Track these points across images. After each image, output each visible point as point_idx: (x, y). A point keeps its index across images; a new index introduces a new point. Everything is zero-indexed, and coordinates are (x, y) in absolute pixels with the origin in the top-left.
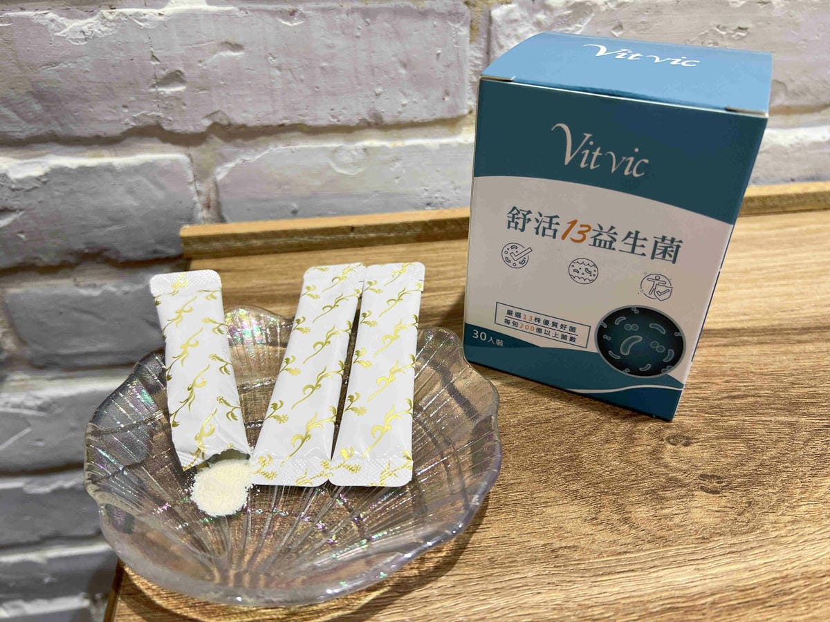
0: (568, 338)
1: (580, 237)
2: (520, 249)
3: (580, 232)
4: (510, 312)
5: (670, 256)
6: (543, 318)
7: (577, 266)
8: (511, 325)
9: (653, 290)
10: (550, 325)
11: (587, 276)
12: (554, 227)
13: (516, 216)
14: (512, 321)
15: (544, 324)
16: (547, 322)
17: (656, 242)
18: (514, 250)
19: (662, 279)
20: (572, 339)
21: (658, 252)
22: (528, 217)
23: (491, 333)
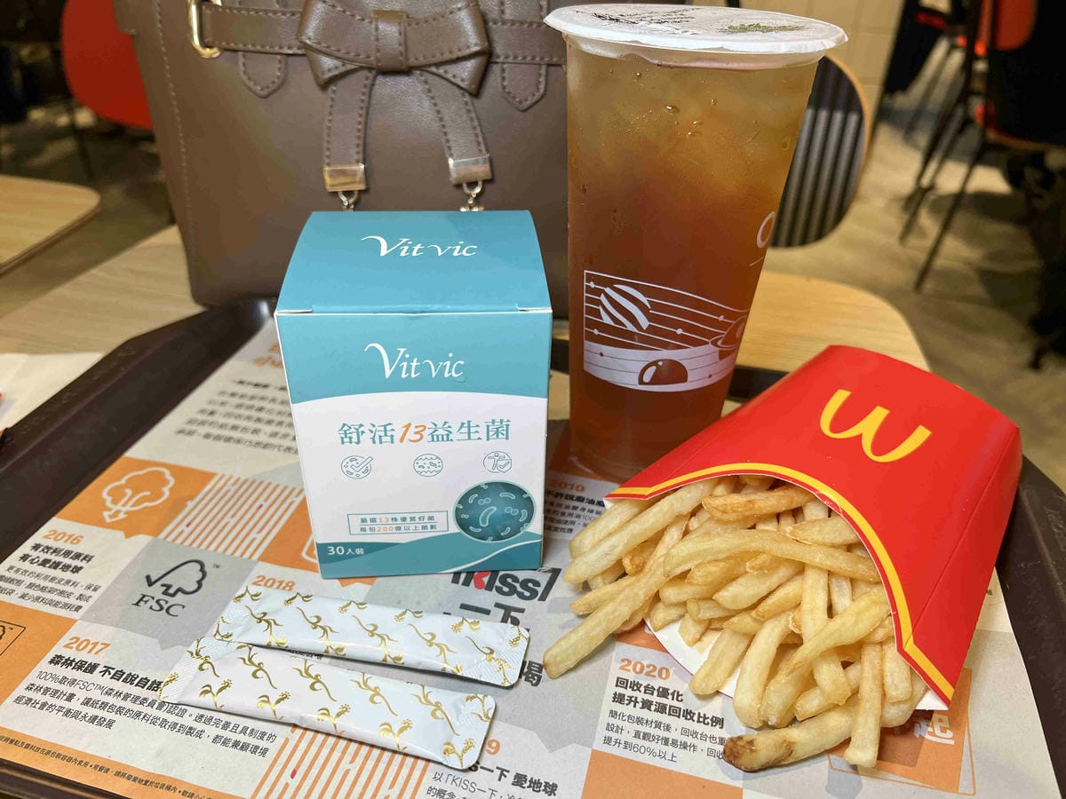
0: (429, 527)
1: (418, 436)
2: (360, 461)
3: (416, 433)
4: (363, 521)
5: (503, 434)
6: (399, 517)
7: (421, 463)
8: (368, 532)
9: (495, 466)
10: (408, 520)
11: (432, 468)
12: (389, 433)
13: (348, 432)
14: (367, 528)
15: (400, 522)
16: (404, 519)
17: (488, 426)
18: (354, 463)
19: (501, 454)
20: (432, 527)
21: (491, 434)
22: (360, 430)
23: (346, 545)
